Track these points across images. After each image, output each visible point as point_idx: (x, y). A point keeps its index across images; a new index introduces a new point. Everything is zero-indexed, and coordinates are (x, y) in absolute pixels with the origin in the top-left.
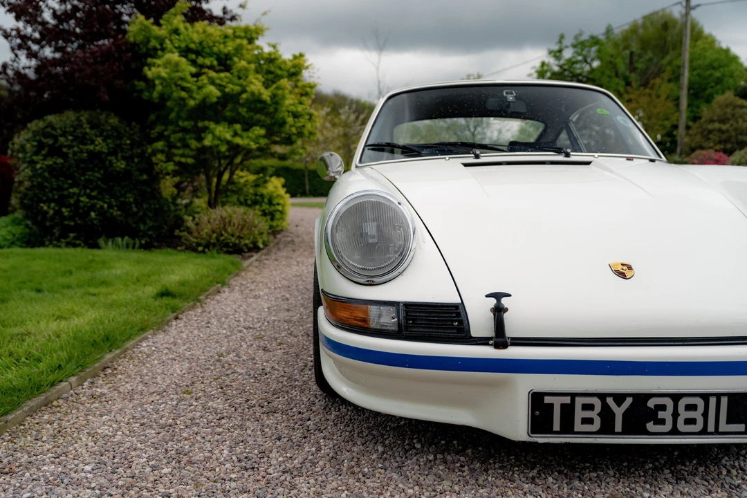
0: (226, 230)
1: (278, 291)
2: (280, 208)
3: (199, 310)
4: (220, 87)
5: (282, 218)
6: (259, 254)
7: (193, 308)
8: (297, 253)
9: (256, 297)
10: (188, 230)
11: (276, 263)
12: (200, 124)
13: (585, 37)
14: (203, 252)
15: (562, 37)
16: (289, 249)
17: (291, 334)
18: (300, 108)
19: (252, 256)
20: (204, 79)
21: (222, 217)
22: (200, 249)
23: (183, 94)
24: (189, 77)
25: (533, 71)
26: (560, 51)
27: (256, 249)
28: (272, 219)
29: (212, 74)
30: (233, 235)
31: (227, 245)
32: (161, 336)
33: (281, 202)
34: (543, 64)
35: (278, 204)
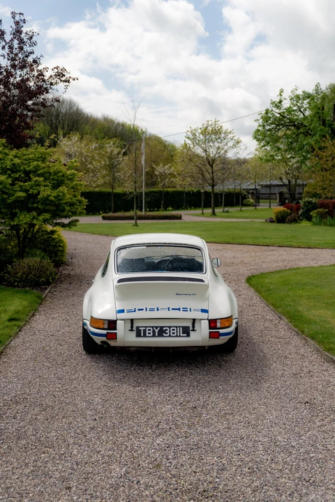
0: (31, 273)
1: (63, 315)
2: (61, 249)
3: (28, 326)
4: (26, 191)
5: (62, 255)
6: (50, 287)
7: (25, 325)
8: (72, 286)
9: (53, 318)
10: (9, 273)
11: (61, 294)
12: (14, 211)
13: (300, 92)
14: (18, 286)
15: (282, 91)
16: (68, 282)
17: (70, 338)
18: (74, 200)
19: (46, 288)
20: (16, 187)
21: (28, 264)
22: (16, 284)
23: (5, 196)
24: (8, 186)
25: (259, 117)
26: (280, 102)
27: (48, 283)
28: (56, 256)
29: (22, 184)
30: (35, 276)
31: (32, 282)
32: (17, 339)
33: (61, 244)
34: (267, 111)
35: (60, 246)
